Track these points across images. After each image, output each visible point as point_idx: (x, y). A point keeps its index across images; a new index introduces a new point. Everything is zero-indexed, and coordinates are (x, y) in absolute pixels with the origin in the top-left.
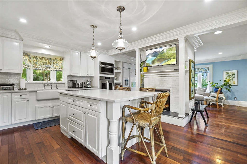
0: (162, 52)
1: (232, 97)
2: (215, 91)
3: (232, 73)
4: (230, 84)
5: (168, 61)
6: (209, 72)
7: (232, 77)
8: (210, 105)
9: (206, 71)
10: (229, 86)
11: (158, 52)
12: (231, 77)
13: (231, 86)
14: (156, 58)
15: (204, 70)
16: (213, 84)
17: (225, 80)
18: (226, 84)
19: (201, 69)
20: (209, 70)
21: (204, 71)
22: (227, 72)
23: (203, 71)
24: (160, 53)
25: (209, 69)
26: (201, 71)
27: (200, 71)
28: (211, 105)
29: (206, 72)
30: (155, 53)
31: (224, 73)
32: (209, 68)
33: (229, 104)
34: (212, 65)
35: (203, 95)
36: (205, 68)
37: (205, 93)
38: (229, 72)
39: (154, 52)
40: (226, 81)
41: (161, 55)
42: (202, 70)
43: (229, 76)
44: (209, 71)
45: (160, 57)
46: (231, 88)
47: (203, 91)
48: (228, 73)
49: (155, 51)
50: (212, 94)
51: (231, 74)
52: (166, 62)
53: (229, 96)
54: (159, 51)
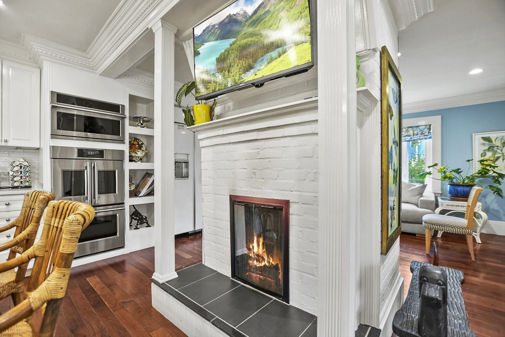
0: (254, 18)
1: (501, 211)
2: (450, 193)
3: (502, 139)
4: (497, 173)
5: (280, 56)
6: (430, 138)
7: (502, 150)
8: (439, 235)
9: (422, 134)
10: (494, 177)
11: (239, 18)
12: (498, 151)
13: (500, 179)
14: (234, 43)
15: (416, 132)
16: (448, 174)
17: (481, 161)
18: (483, 173)
19: (407, 131)
20: (431, 131)
21: (417, 134)
22: (486, 135)
23: (413, 136)
24: (246, 21)
25: (430, 129)
26: (407, 136)
27: (406, 134)
28: (442, 236)
29: (422, 138)
30: (229, 22)
31: (477, 138)
32: (430, 125)
33: (493, 231)
34: (440, 116)
35: (418, 206)
36: (420, 127)
37: (421, 198)
38: (493, 136)
39: (226, 21)
40: (485, 163)
41: (251, 30)
42: (411, 132)
43: (491, 148)
44: (432, 136)
45: (250, 39)
46: (499, 183)
47: (417, 193)
48: (488, 140)
49: (230, 16)
50: (444, 204)
51: (498, 143)
52: (272, 60)
53: (492, 207)
54: (245, 12)
